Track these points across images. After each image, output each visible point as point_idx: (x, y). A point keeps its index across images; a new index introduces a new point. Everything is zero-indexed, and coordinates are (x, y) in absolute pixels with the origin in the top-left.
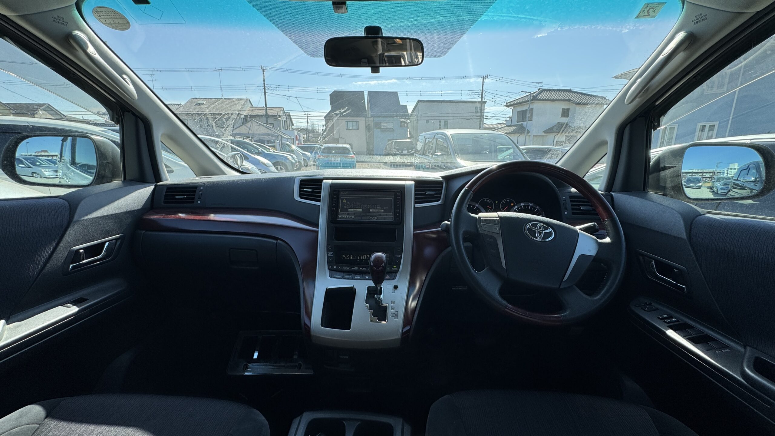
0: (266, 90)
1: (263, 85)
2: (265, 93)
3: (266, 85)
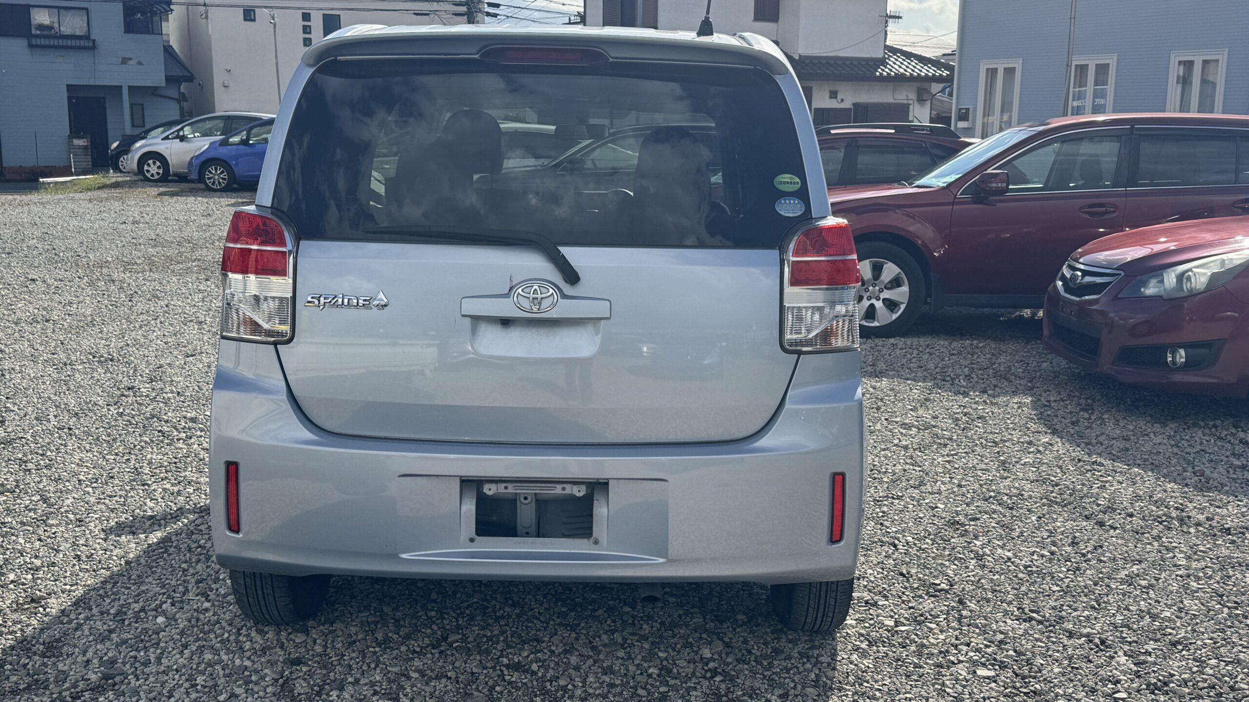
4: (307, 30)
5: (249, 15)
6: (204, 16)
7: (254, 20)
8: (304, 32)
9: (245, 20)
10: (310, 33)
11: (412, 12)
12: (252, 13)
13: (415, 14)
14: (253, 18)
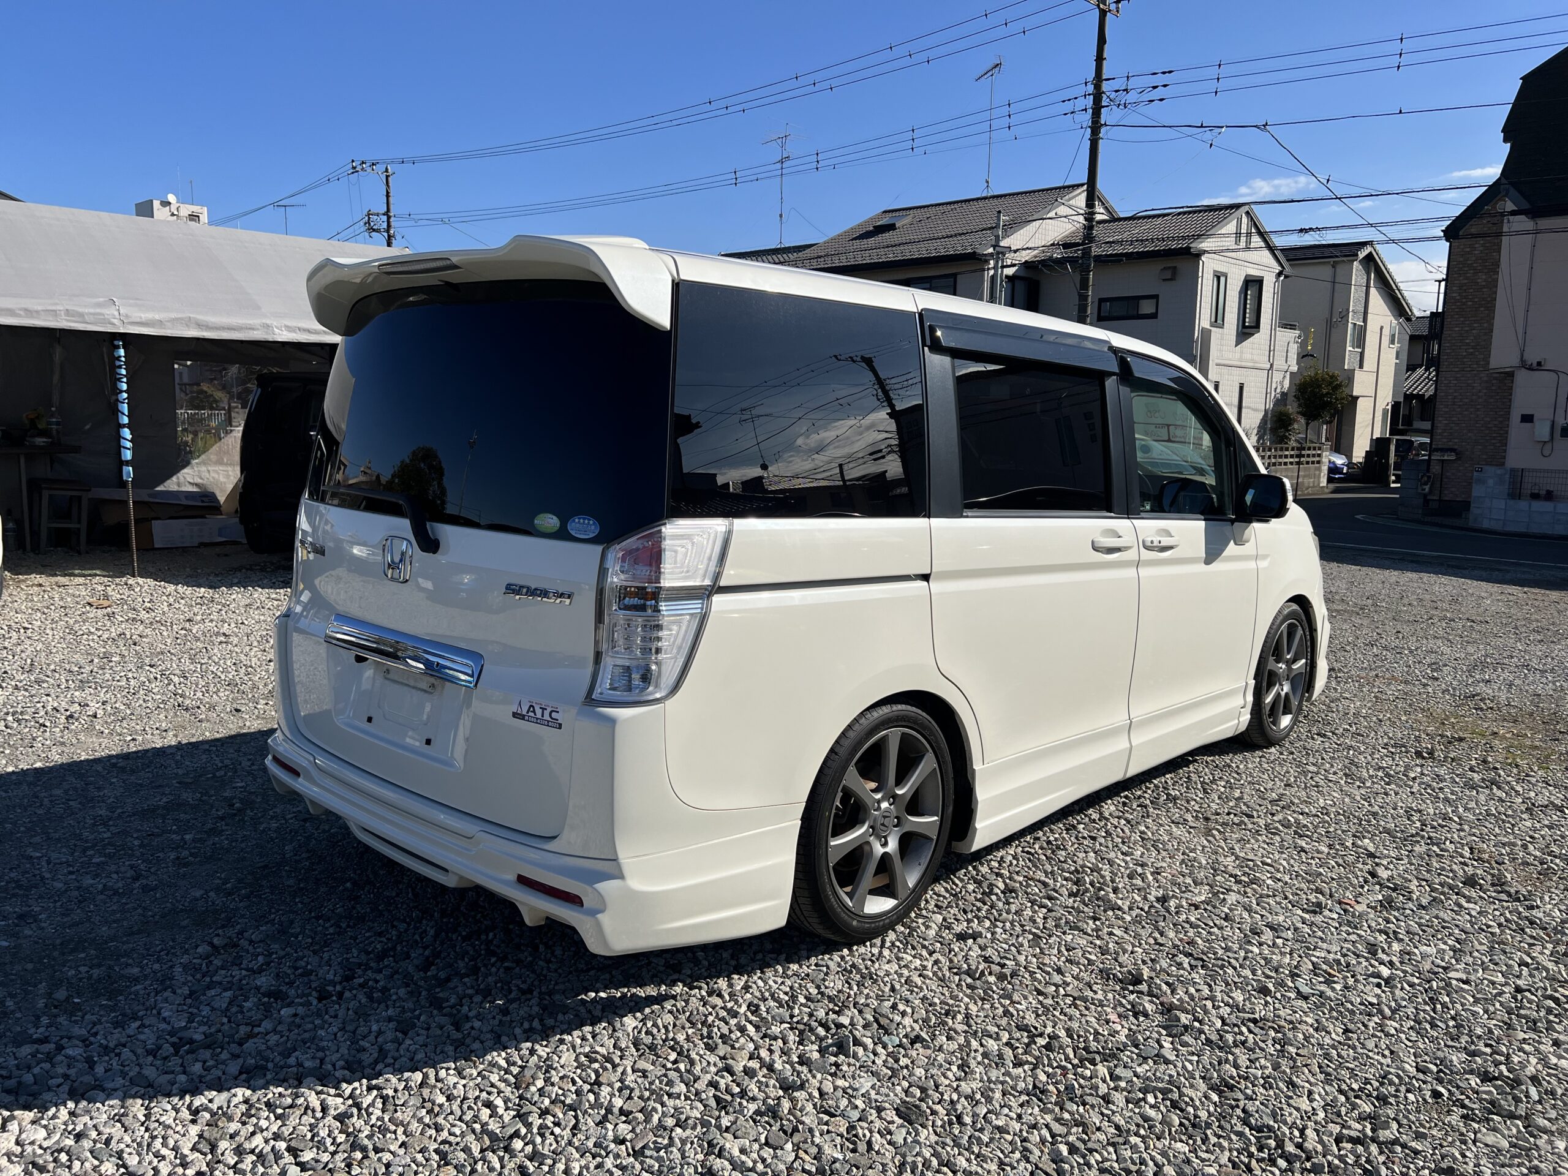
0: (1105, 116)
1: (1091, 88)
2: (1096, 127)
3: (1105, 86)
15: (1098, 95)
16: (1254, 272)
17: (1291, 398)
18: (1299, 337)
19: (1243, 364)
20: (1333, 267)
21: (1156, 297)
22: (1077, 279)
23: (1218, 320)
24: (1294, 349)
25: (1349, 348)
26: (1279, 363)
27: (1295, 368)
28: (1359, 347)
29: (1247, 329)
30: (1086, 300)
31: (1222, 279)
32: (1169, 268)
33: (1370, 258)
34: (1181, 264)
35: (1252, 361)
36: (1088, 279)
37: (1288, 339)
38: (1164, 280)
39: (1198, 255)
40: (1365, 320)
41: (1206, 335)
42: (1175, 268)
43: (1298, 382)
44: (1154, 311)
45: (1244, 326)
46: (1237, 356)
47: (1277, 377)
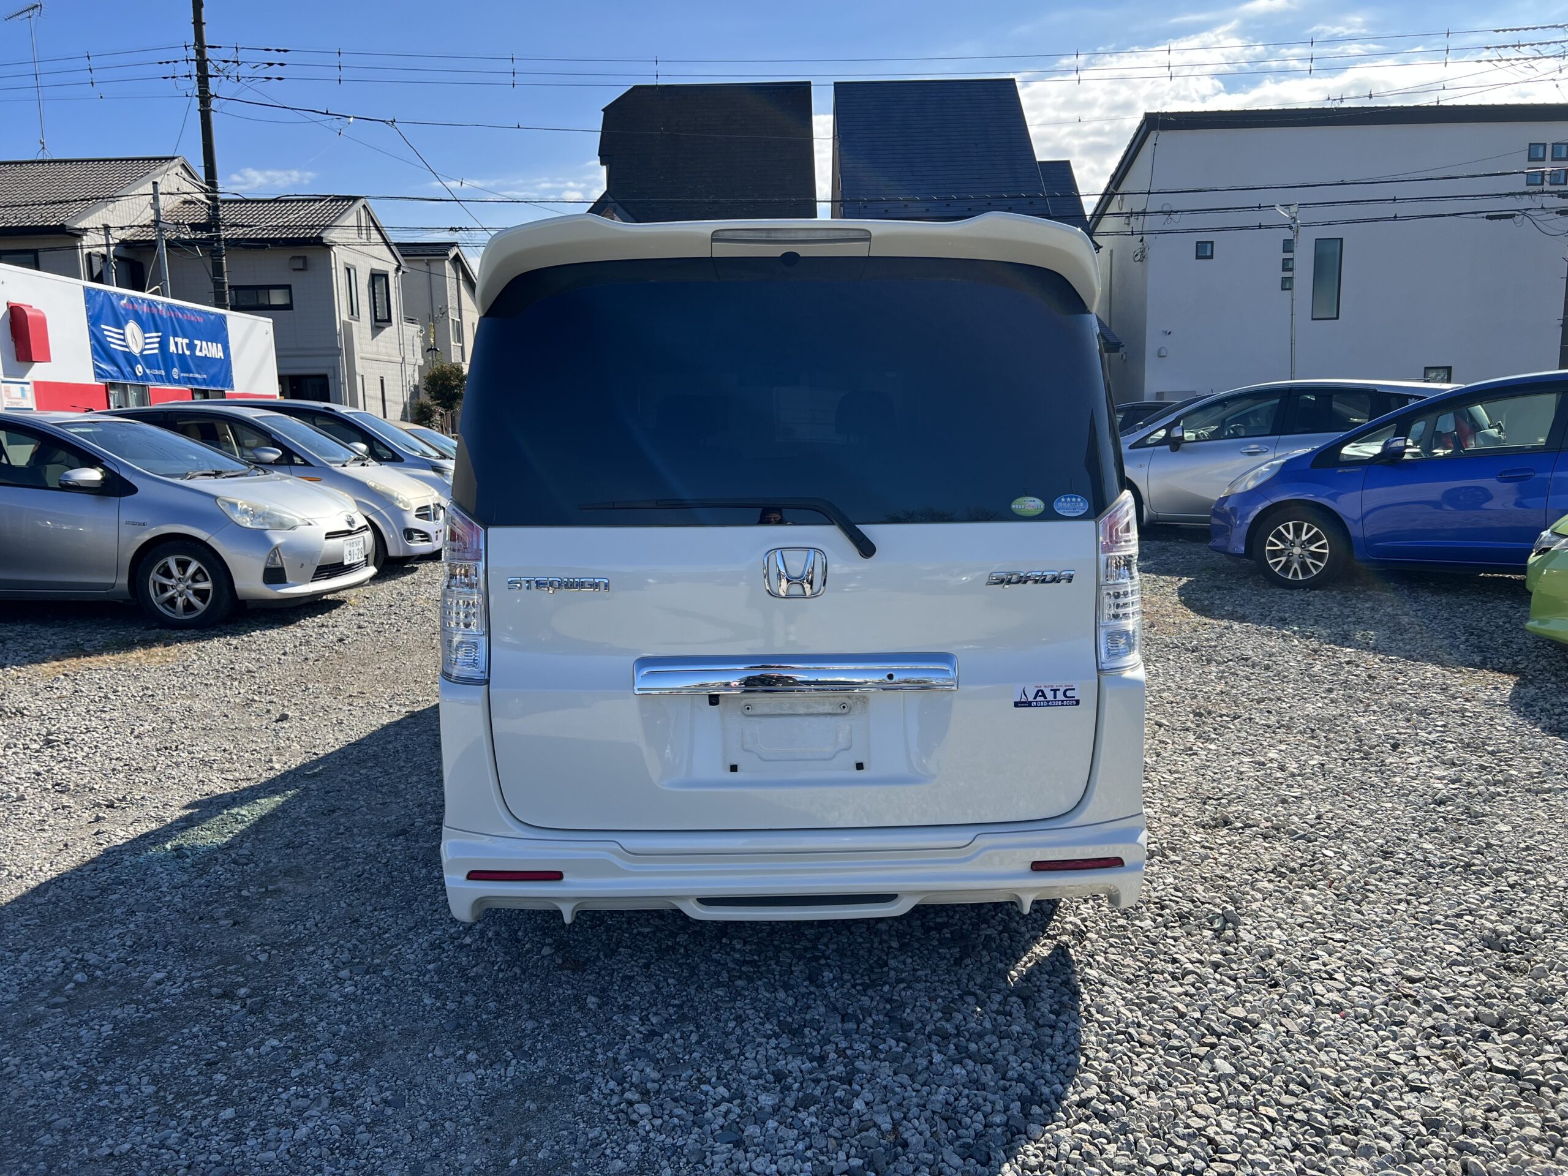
1: (193, 54)
2: (205, 98)
4: (1287, 266)
5: (1204, 251)
6: (1138, 258)
7: (1211, 257)
8: (1284, 270)
9: (1198, 257)
10: (1291, 270)
11: (1485, 215)
12: (1209, 245)
13: (1488, 217)
14: (1209, 254)
15: (202, 64)
16: (379, 266)
17: (422, 392)
18: (421, 331)
19: (381, 357)
20: (427, 264)
21: (288, 287)
22: (209, 263)
23: (353, 311)
24: (418, 342)
25: (453, 343)
26: (409, 358)
27: (421, 362)
28: (459, 341)
29: (380, 322)
30: (223, 288)
31: (352, 272)
32: (299, 257)
33: (457, 259)
34: (310, 253)
35: (387, 354)
36: (222, 264)
37: (413, 331)
38: (294, 270)
39: (328, 247)
40: (460, 317)
41: (348, 327)
42: (305, 258)
43: (426, 375)
44: (288, 302)
45: (376, 320)
46: (375, 349)
47: (409, 370)
